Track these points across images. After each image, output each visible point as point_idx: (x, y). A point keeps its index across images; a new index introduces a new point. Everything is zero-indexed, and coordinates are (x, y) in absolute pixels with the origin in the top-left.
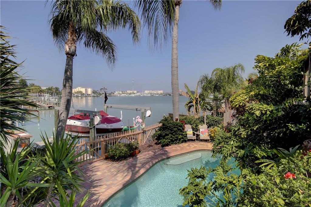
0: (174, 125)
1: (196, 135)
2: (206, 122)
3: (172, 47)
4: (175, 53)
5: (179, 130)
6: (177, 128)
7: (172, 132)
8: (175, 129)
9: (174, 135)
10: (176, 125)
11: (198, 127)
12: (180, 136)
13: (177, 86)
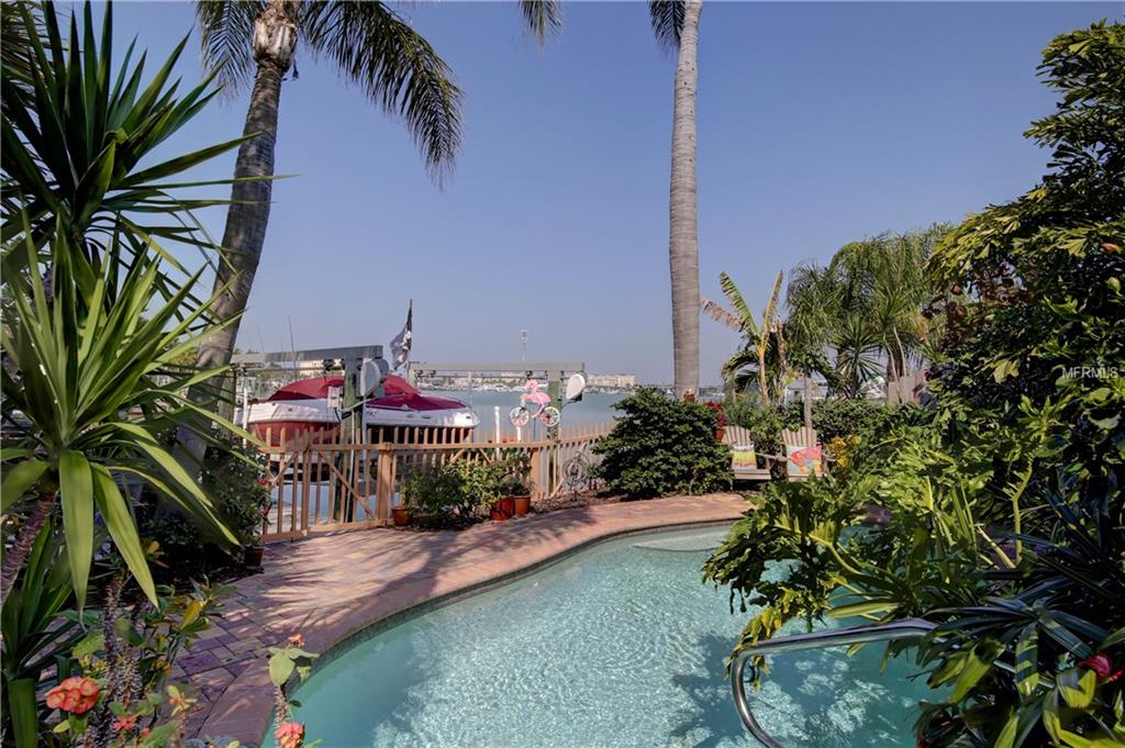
0: (676, 411)
1: (769, 466)
2: (814, 422)
3: (675, 112)
4: (685, 135)
5: (697, 432)
6: (691, 423)
7: (669, 441)
8: (683, 428)
9: (676, 455)
10: (687, 414)
11: (778, 435)
12: (704, 463)
13: (691, 263)
